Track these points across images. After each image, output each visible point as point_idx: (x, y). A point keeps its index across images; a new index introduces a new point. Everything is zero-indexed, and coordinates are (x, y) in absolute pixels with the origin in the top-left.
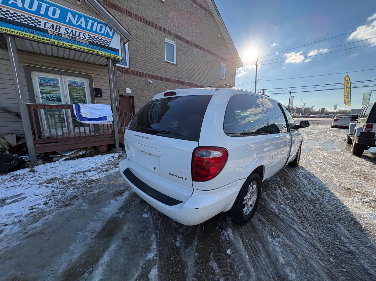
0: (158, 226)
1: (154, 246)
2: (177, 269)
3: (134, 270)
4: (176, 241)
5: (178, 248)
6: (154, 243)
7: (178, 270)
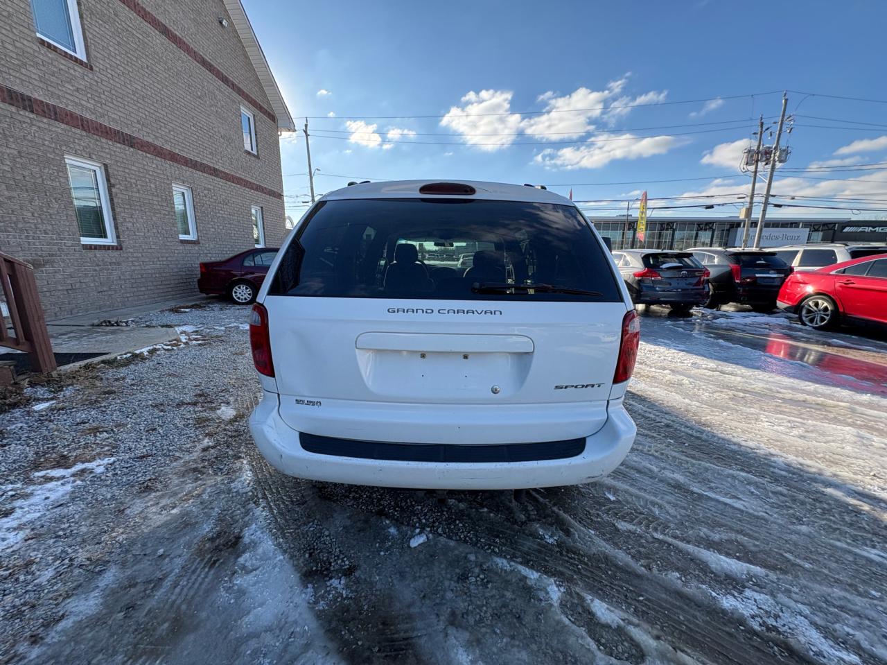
0: (474, 539)
1: (533, 575)
2: (607, 573)
3: (572, 640)
4: (542, 538)
5: (560, 545)
6: (523, 571)
7: (610, 572)
